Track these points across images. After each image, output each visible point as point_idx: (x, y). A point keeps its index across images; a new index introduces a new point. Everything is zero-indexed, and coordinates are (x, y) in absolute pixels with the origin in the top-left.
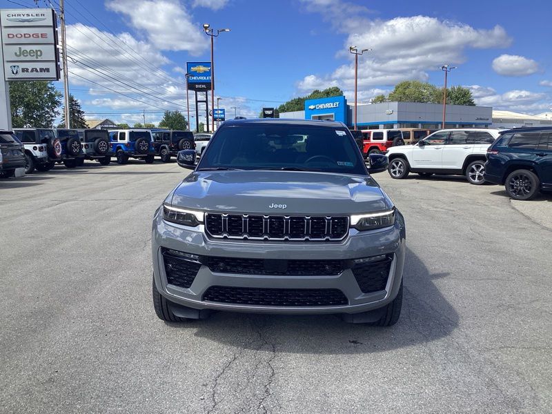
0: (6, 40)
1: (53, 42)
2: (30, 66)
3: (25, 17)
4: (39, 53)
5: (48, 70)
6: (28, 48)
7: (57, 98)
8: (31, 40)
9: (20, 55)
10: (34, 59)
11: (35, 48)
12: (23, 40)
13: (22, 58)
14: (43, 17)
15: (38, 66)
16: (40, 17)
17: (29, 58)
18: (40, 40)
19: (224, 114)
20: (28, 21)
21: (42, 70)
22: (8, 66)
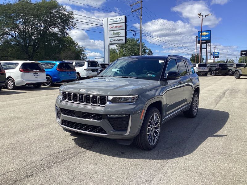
0: (109, 29)
1: (124, 29)
2: (116, 39)
3: (116, 20)
4: (119, 33)
5: (122, 40)
6: (116, 32)
7: (146, 50)
8: (117, 29)
9: (113, 35)
10: (118, 36)
11: (118, 31)
12: (115, 29)
13: (114, 36)
14: (122, 19)
15: (119, 38)
16: (121, 19)
17: (116, 36)
18: (120, 28)
19: (219, 54)
20: (116, 21)
21: (120, 40)
22: (109, 39)
